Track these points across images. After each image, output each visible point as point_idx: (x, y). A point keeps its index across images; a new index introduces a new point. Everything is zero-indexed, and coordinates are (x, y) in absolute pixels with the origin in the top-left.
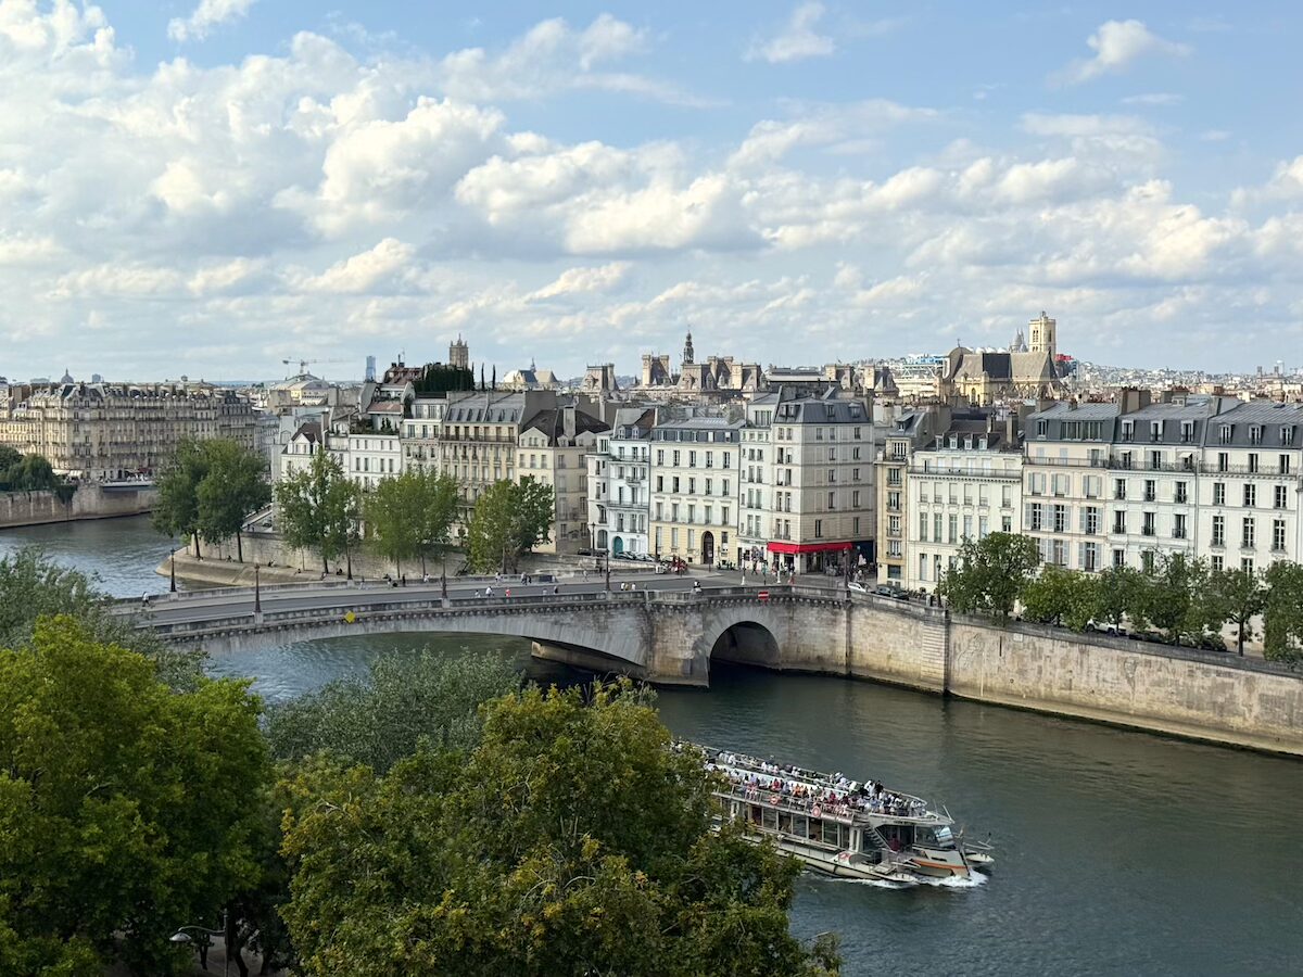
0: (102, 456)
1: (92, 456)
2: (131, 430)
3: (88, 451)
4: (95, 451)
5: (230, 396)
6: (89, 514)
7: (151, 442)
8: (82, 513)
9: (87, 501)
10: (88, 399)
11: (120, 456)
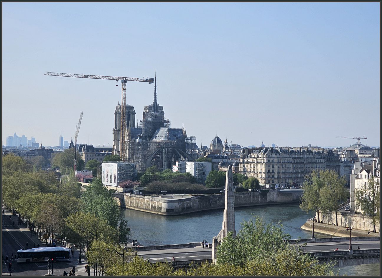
0: (279, 178)
1: (275, 178)
2: (290, 167)
3: (273, 176)
4: (276, 176)
5: (330, 152)
6: (273, 202)
7: (298, 173)
8: (270, 202)
9: (273, 196)
10: (274, 154)
11: (285, 178)
